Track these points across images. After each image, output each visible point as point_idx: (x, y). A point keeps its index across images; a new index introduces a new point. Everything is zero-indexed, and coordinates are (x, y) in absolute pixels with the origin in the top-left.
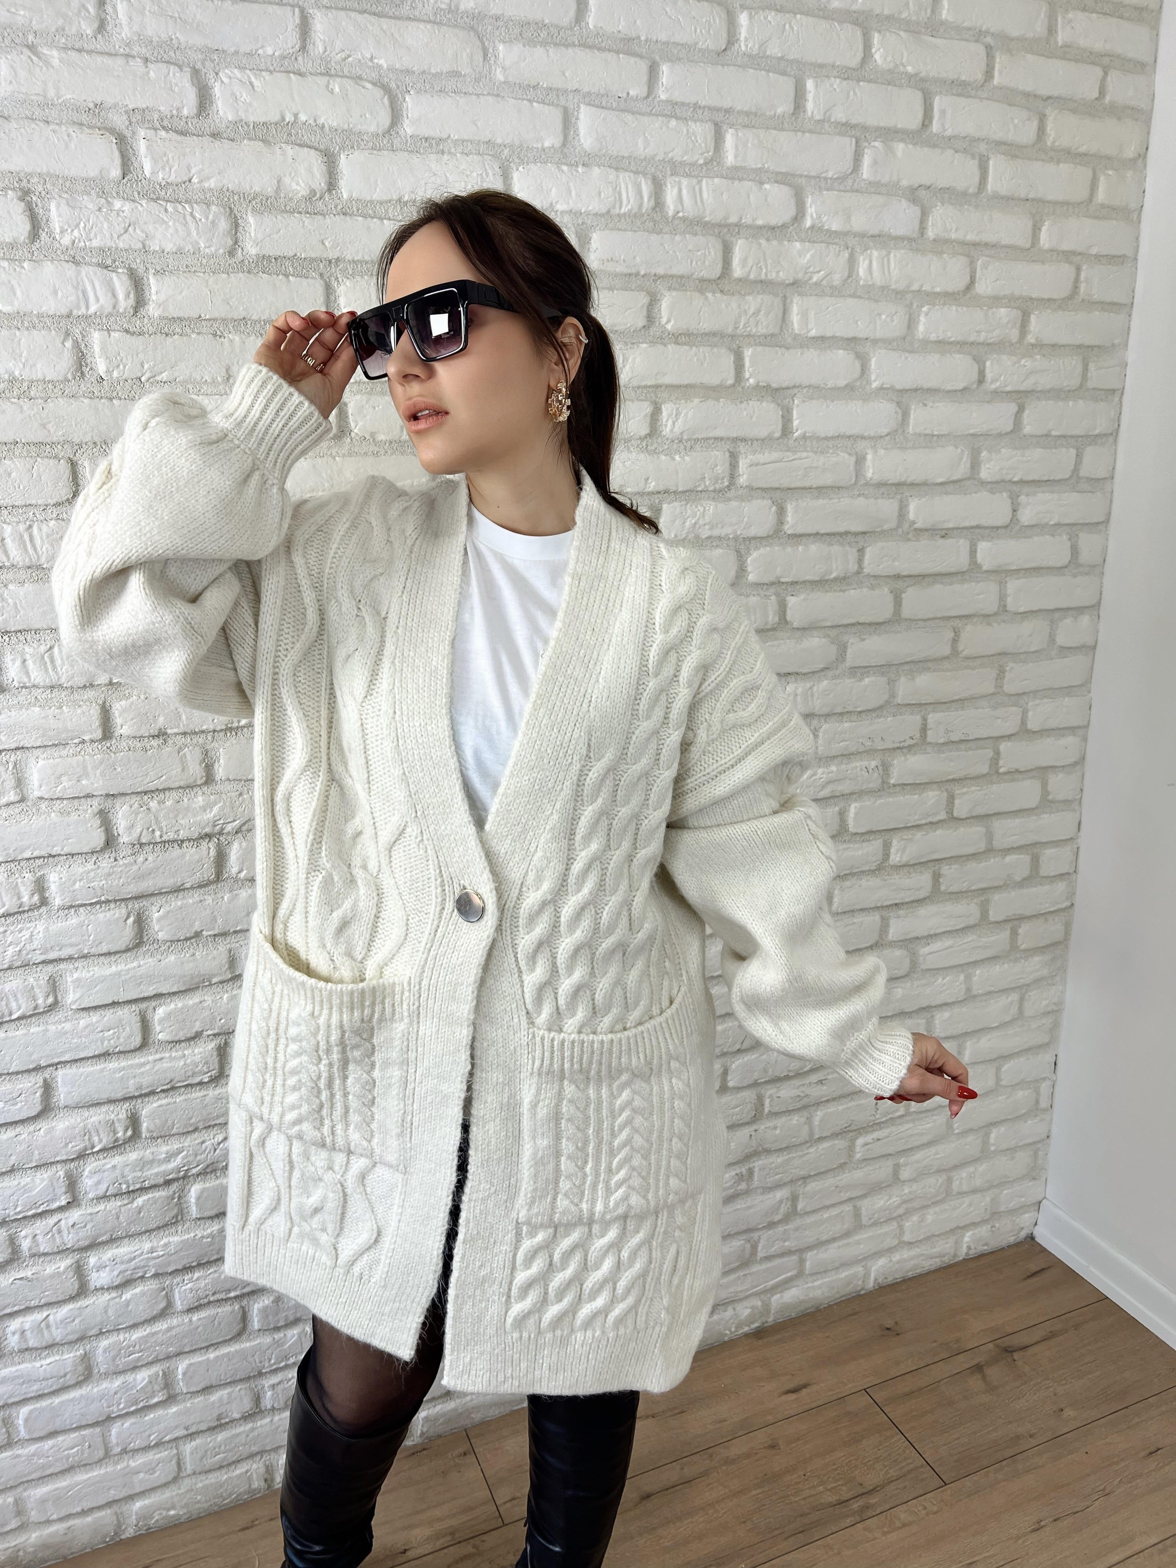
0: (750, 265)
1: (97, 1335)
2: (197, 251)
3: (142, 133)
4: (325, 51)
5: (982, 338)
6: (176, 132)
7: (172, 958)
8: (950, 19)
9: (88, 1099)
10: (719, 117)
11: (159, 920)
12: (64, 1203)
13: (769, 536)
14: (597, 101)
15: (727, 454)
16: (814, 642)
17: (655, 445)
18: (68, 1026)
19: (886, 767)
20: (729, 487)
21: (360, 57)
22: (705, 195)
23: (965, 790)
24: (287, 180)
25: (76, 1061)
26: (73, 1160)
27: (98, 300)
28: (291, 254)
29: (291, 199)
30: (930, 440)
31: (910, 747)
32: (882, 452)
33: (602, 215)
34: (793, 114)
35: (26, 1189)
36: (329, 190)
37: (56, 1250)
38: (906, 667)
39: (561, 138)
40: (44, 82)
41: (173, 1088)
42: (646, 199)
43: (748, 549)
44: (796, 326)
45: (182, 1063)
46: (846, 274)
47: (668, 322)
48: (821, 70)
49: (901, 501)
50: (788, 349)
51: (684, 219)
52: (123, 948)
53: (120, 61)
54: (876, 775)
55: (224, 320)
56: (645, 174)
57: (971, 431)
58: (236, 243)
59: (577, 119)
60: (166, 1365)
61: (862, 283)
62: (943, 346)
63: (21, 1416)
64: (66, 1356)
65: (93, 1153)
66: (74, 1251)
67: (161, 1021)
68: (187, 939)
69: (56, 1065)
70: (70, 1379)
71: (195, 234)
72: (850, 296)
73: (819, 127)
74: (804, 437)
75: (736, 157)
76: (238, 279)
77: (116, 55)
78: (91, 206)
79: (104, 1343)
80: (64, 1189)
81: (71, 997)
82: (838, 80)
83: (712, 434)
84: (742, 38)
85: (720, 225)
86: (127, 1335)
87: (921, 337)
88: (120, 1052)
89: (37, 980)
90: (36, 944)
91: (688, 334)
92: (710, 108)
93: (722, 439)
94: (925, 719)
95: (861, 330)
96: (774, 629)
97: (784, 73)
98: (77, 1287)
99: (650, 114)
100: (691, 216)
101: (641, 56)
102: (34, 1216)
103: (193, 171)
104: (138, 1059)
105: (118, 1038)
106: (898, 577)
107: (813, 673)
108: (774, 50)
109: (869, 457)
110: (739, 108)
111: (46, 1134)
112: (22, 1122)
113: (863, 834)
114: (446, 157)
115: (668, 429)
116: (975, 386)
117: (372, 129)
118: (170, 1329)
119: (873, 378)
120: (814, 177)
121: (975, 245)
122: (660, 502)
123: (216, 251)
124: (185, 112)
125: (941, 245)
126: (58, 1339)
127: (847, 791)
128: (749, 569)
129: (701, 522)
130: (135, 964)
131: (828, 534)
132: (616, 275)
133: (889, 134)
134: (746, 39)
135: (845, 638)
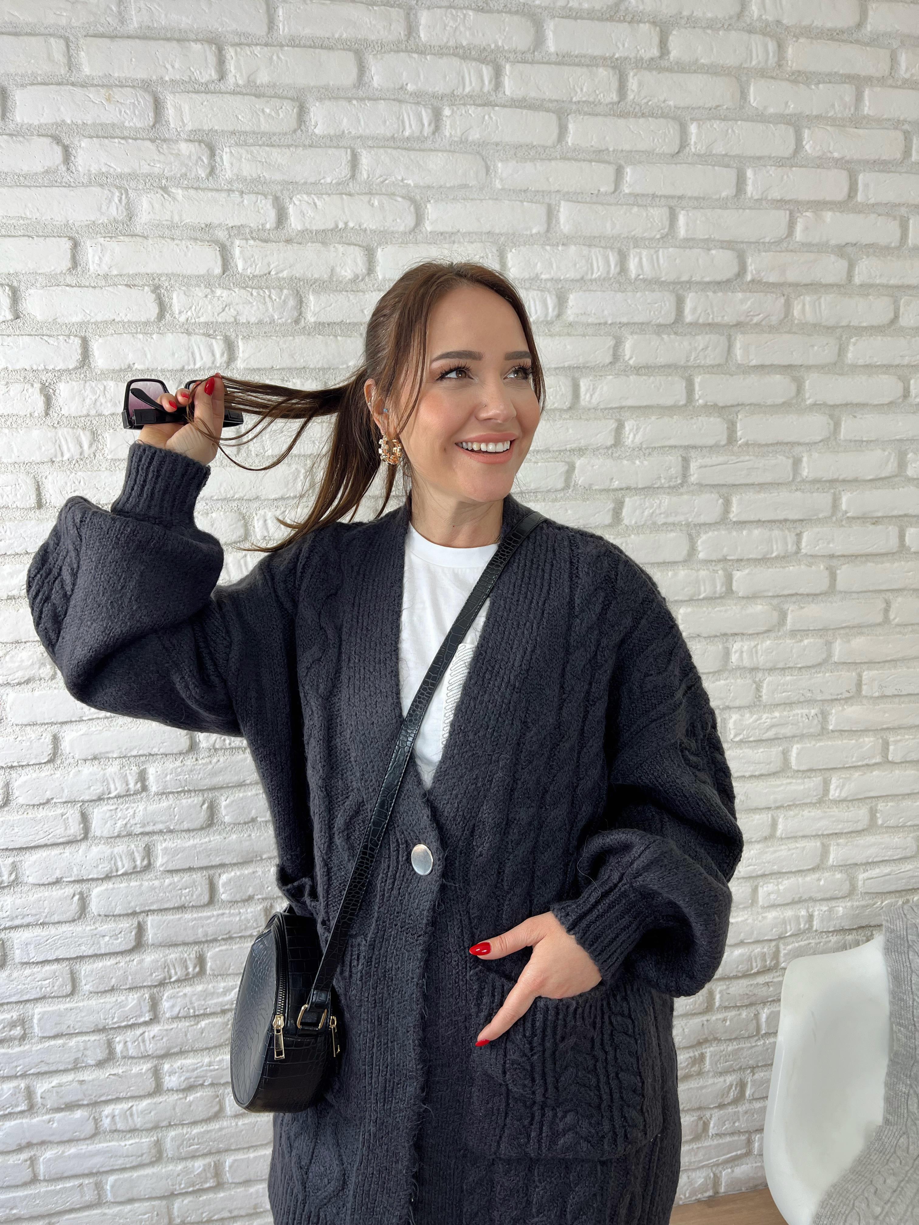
0: (699, 312)
1: (167, 1127)
2: (273, 321)
3: (237, 242)
4: (368, 177)
5: (906, 361)
6: (261, 240)
7: (234, 837)
8: (871, 113)
9: (168, 940)
10: (673, 202)
11: (226, 807)
12: (147, 1019)
13: (716, 523)
14: (573, 197)
15: (680, 459)
16: (759, 608)
17: (619, 453)
18: (156, 883)
19: (824, 716)
20: (682, 484)
21: (394, 179)
22: (661, 261)
23: (899, 738)
24: (338, 269)
25: (161, 910)
26: (155, 986)
27: (202, 358)
28: (339, 320)
29: (341, 282)
30: (860, 444)
31: (847, 699)
32: (816, 455)
33: (577, 281)
34: (736, 196)
35: (121, 1005)
36: (369, 274)
37: (140, 1055)
38: (842, 632)
39: (545, 226)
40: (172, 212)
41: (231, 938)
42: (613, 267)
43: (699, 534)
44: (739, 357)
45: (238, 919)
46: (782, 316)
47: (630, 359)
48: (759, 161)
49: (834, 494)
50: (732, 375)
51: (644, 280)
52: (199, 827)
53: (224, 195)
54: (816, 722)
55: (290, 369)
56: (612, 248)
57: (898, 437)
58: (300, 314)
59: (558, 211)
60: (216, 1158)
61: (796, 322)
62: (869, 368)
63: (109, 1183)
64: (144, 1140)
65: (170, 983)
66: (153, 1058)
67: (224, 885)
68: (245, 823)
69: (148, 912)
70: (146, 1159)
71: (271, 310)
72: (786, 332)
73: (759, 203)
74: (747, 444)
75: (687, 231)
76: (300, 340)
77: (221, 190)
78: (200, 294)
79: (172, 1133)
80: (148, 1008)
81: (160, 861)
82: (773, 168)
83: (667, 443)
84: (692, 142)
85: (674, 283)
86: (189, 1130)
87: (850, 362)
88: (193, 906)
89: (137, 847)
90: (137, 819)
91: (647, 367)
92: (667, 197)
93: (675, 447)
94: (860, 676)
95: (796, 359)
96: (721, 597)
97: (727, 166)
98: (154, 1086)
99: (617, 204)
100: (649, 277)
101: (609, 163)
102: (126, 1027)
103: (272, 266)
104: (206, 913)
105: (192, 895)
106: (832, 556)
107: (758, 634)
108: (719, 149)
109: (805, 459)
110: (689, 195)
111: (138, 964)
112: (122, 953)
113: (804, 771)
114: (456, 245)
115: (630, 440)
116: (901, 400)
117: (402, 229)
118: (221, 1129)
119: (807, 395)
120: (754, 243)
121: (898, 287)
122: (623, 497)
123: (286, 320)
124: (268, 226)
125: (866, 289)
126: (138, 1126)
127: (789, 734)
128: (700, 549)
129: (658, 512)
130: (207, 839)
131: (769, 521)
132: (588, 325)
133: (819, 206)
134: (695, 143)
135: (786, 606)
